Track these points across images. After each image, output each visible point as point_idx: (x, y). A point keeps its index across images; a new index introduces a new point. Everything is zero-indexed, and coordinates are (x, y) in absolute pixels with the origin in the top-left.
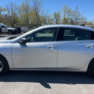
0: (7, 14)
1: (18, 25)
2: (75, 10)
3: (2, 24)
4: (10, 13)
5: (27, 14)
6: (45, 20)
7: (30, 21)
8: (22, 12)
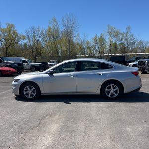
0: (28, 43)
1: (42, 57)
2: (125, 32)
3: (23, 59)
4: (31, 42)
5: (56, 42)
6: (82, 49)
7: (60, 51)
8: (48, 39)
